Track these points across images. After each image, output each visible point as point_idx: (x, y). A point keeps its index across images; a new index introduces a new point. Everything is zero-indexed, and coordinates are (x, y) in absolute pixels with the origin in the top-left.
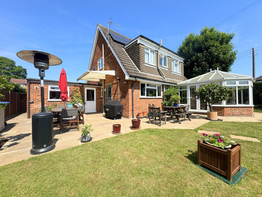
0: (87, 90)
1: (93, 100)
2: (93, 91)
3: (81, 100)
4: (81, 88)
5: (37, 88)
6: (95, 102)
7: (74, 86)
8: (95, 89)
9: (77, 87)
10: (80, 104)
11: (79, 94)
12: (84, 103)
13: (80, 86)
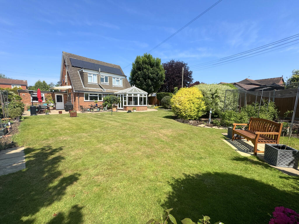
0: (57, 96)
1: (62, 102)
2: (61, 96)
3: (53, 102)
4: (52, 95)
5: (24, 95)
6: (63, 103)
7: (48, 93)
8: (63, 95)
9: (50, 94)
10: (51, 104)
11: (51, 98)
12: (55, 103)
13: (51, 93)
